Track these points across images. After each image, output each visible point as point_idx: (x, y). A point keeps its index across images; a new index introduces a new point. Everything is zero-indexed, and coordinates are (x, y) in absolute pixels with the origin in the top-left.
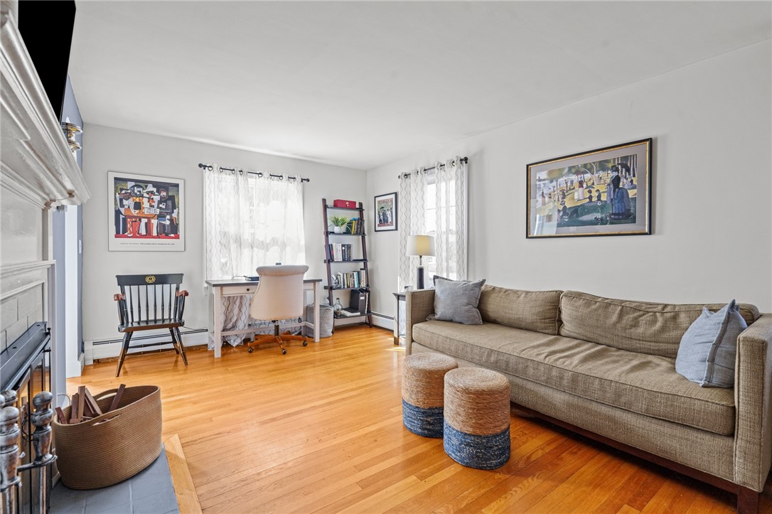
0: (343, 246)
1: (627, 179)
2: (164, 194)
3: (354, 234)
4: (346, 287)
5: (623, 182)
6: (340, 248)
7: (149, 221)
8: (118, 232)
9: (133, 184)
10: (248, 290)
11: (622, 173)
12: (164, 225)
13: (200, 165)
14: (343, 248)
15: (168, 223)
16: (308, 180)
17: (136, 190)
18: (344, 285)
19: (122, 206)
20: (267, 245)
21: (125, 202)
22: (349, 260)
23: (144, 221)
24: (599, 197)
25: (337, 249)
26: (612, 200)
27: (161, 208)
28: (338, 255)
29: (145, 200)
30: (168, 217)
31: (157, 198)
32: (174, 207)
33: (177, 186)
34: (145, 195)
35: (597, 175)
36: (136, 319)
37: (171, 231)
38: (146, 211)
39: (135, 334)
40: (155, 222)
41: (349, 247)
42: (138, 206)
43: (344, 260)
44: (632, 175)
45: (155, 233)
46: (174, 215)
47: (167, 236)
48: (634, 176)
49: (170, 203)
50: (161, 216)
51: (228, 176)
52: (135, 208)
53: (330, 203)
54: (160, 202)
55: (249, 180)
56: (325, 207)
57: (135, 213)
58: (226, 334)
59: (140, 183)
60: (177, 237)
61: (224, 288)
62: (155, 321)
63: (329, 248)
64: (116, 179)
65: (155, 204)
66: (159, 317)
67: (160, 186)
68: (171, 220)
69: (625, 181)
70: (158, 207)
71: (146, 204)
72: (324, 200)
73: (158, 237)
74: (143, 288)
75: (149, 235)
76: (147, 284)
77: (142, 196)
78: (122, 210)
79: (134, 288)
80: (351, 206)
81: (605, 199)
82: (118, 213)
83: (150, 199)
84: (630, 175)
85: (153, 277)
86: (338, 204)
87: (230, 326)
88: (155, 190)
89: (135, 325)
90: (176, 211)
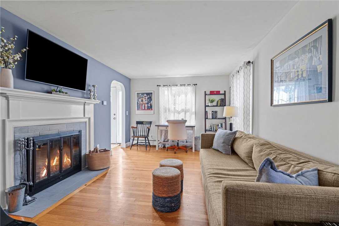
0: (212, 112)
1: (316, 57)
2: (148, 96)
3: (219, 106)
4: (214, 130)
5: (315, 60)
6: (211, 113)
7: (145, 105)
8: (138, 109)
9: (141, 94)
10: (166, 128)
11: (314, 54)
12: (148, 106)
13: (157, 86)
14: (213, 113)
15: (149, 105)
16: (196, 85)
17: (142, 96)
18: (213, 129)
19: (139, 101)
20: (179, 112)
21: (139, 100)
22: (216, 118)
23: (144, 105)
24: (302, 74)
25: (209, 113)
26: (308, 75)
27: (148, 101)
28: (210, 116)
29: (144, 99)
30: (150, 103)
31: (147, 98)
32: (151, 100)
33: (152, 93)
34: (144, 97)
35: (301, 58)
36: (140, 134)
37: (150, 108)
38: (144, 102)
39: (140, 139)
40: (146, 105)
41: (216, 112)
42: (142, 101)
43: (213, 118)
44: (319, 54)
45: (146, 109)
46: (151, 103)
47: (149, 110)
48: (321, 54)
49: (150, 99)
50: (148, 103)
51: (166, 88)
52: (142, 102)
53: (208, 93)
54: (147, 99)
55: (173, 88)
56: (206, 95)
57: (141, 103)
58: (165, 143)
59: (143, 94)
60: (152, 110)
61: (159, 127)
62: (143, 135)
63: (206, 113)
64: (137, 93)
65: (146, 100)
66: (143, 134)
67: (148, 94)
68: (150, 104)
69: (315, 59)
70: (147, 101)
71: (144, 100)
72: (205, 92)
73: (147, 110)
74: (142, 125)
75: (145, 109)
76: (143, 124)
77: (143, 98)
78: (139, 102)
79: (140, 125)
80: (218, 93)
81: (305, 76)
82: (138, 103)
83: (145, 98)
84: (318, 53)
85: (145, 122)
86: (212, 93)
87: (166, 140)
88: (146, 95)
89: (139, 136)
90: (151, 101)
